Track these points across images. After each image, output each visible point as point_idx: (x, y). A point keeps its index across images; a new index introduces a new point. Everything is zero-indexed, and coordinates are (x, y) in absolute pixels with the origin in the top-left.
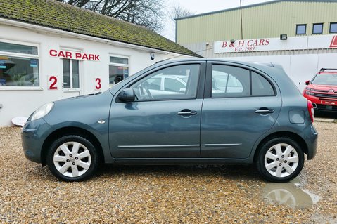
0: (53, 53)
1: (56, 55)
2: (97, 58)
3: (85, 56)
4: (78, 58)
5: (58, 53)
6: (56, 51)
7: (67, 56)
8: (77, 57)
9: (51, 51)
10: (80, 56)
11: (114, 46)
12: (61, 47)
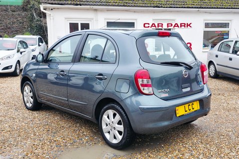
0: (146, 25)
1: (149, 27)
2: (189, 25)
3: (176, 25)
4: (169, 28)
5: (150, 25)
6: (149, 24)
7: (158, 26)
8: (168, 26)
9: (144, 24)
10: (172, 26)
11: (210, 13)
12: (153, 20)
